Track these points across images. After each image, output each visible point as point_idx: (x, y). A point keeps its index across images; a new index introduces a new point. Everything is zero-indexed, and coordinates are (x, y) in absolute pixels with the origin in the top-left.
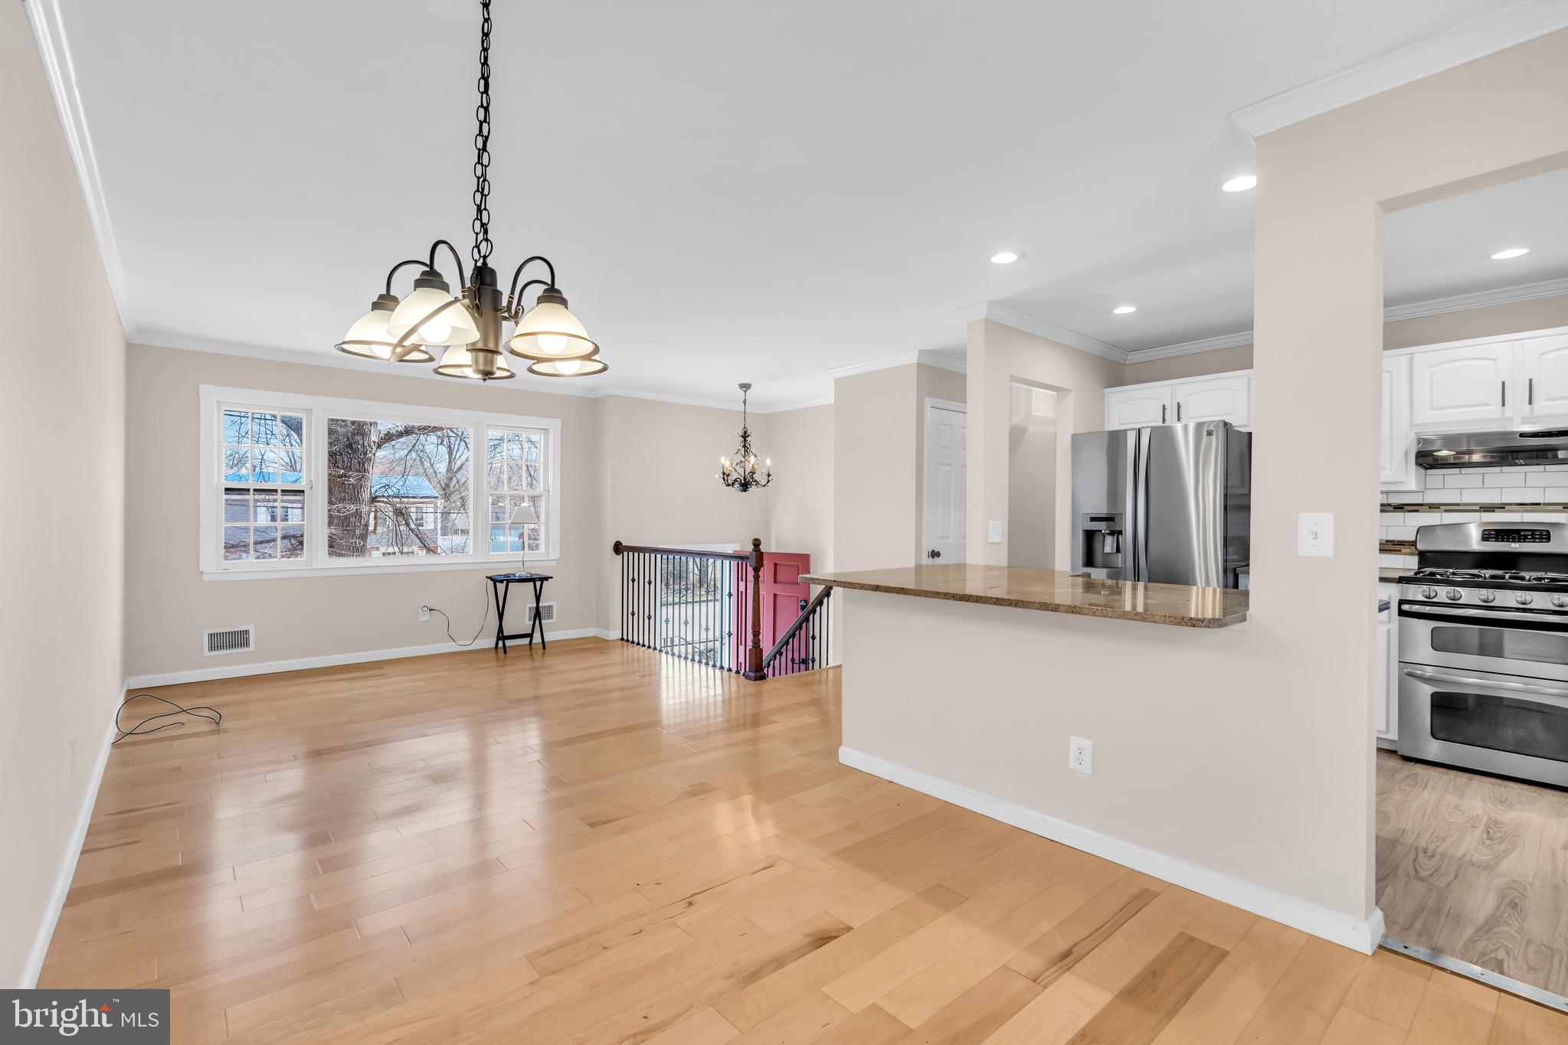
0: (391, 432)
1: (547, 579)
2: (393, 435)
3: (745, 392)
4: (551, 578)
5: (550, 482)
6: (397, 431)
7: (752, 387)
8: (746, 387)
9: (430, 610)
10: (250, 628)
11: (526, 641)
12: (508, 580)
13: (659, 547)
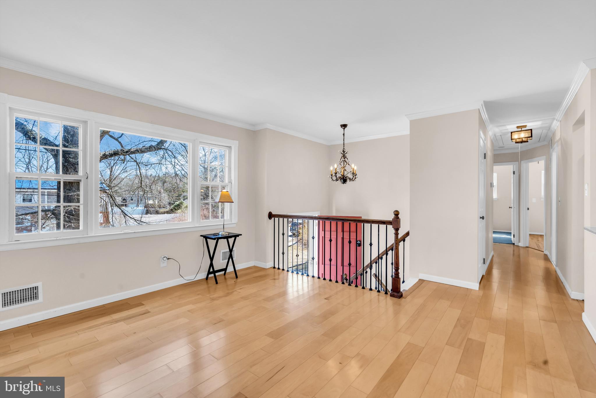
0: (106, 154)
1: (238, 236)
2: (107, 155)
3: (344, 129)
4: (241, 235)
5: (233, 178)
6: (110, 153)
7: (348, 126)
8: (344, 126)
9: (168, 259)
10: (39, 284)
11: (223, 272)
12: (217, 238)
13: (288, 214)
